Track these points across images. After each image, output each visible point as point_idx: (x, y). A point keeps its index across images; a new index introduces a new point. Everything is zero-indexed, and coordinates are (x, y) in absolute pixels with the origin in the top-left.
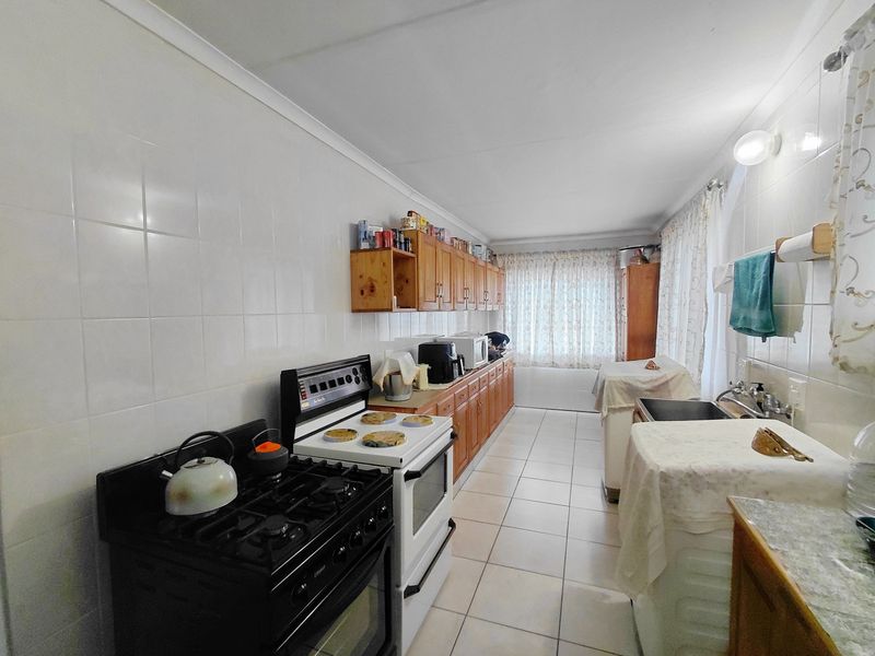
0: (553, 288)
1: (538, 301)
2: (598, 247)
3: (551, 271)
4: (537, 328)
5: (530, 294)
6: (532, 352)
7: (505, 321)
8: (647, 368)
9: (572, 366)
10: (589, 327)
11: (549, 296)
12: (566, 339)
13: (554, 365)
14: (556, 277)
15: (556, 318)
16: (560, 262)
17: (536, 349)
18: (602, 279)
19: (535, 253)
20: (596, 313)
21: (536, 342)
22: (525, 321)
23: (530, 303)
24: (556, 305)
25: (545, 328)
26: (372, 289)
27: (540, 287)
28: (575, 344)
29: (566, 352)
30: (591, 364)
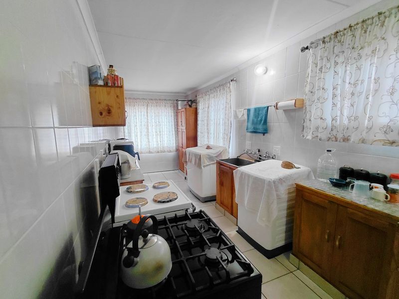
0: (147, 116)
1: (141, 122)
2: (167, 99)
3: (146, 108)
4: (141, 135)
5: (136, 119)
6: (139, 147)
7: (124, 132)
8: (207, 149)
9: (158, 152)
10: (164, 134)
11: (146, 120)
12: (154, 140)
13: (150, 152)
14: (149, 111)
15: (150, 131)
16: (151, 104)
17: (141, 145)
18: (169, 113)
19: (138, 99)
20: (167, 128)
21: (141, 142)
22: (135, 132)
23: (136, 123)
24: (149, 124)
25: (145, 135)
26: (109, 112)
27: (141, 115)
28: (159, 142)
29: (155, 146)
30: (166, 151)
